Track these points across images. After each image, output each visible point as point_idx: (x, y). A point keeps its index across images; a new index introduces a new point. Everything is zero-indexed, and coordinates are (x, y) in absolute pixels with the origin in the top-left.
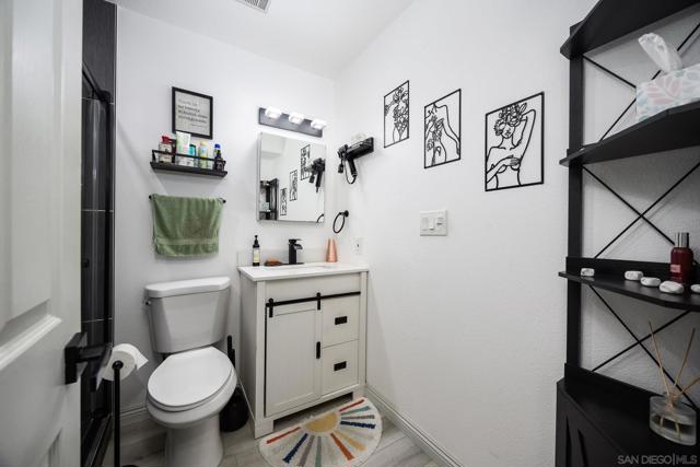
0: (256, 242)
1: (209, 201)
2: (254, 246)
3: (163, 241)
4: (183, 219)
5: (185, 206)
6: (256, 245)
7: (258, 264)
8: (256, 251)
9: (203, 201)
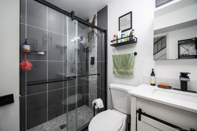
0: (153, 72)
1: (128, 54)
2: (152, 75)
3: (115, 70)
4: (120, 62)
5: (121, 57)
6: (153, 74)
7: (154, 85)
8: (153, 77)
9: (127, 55)
